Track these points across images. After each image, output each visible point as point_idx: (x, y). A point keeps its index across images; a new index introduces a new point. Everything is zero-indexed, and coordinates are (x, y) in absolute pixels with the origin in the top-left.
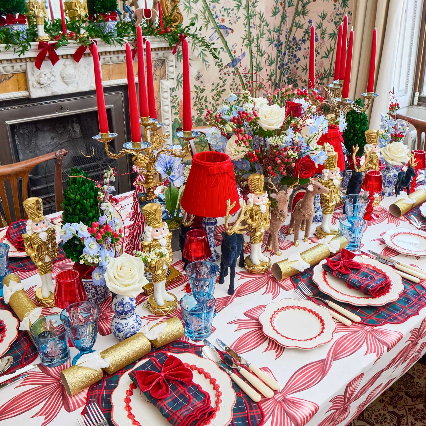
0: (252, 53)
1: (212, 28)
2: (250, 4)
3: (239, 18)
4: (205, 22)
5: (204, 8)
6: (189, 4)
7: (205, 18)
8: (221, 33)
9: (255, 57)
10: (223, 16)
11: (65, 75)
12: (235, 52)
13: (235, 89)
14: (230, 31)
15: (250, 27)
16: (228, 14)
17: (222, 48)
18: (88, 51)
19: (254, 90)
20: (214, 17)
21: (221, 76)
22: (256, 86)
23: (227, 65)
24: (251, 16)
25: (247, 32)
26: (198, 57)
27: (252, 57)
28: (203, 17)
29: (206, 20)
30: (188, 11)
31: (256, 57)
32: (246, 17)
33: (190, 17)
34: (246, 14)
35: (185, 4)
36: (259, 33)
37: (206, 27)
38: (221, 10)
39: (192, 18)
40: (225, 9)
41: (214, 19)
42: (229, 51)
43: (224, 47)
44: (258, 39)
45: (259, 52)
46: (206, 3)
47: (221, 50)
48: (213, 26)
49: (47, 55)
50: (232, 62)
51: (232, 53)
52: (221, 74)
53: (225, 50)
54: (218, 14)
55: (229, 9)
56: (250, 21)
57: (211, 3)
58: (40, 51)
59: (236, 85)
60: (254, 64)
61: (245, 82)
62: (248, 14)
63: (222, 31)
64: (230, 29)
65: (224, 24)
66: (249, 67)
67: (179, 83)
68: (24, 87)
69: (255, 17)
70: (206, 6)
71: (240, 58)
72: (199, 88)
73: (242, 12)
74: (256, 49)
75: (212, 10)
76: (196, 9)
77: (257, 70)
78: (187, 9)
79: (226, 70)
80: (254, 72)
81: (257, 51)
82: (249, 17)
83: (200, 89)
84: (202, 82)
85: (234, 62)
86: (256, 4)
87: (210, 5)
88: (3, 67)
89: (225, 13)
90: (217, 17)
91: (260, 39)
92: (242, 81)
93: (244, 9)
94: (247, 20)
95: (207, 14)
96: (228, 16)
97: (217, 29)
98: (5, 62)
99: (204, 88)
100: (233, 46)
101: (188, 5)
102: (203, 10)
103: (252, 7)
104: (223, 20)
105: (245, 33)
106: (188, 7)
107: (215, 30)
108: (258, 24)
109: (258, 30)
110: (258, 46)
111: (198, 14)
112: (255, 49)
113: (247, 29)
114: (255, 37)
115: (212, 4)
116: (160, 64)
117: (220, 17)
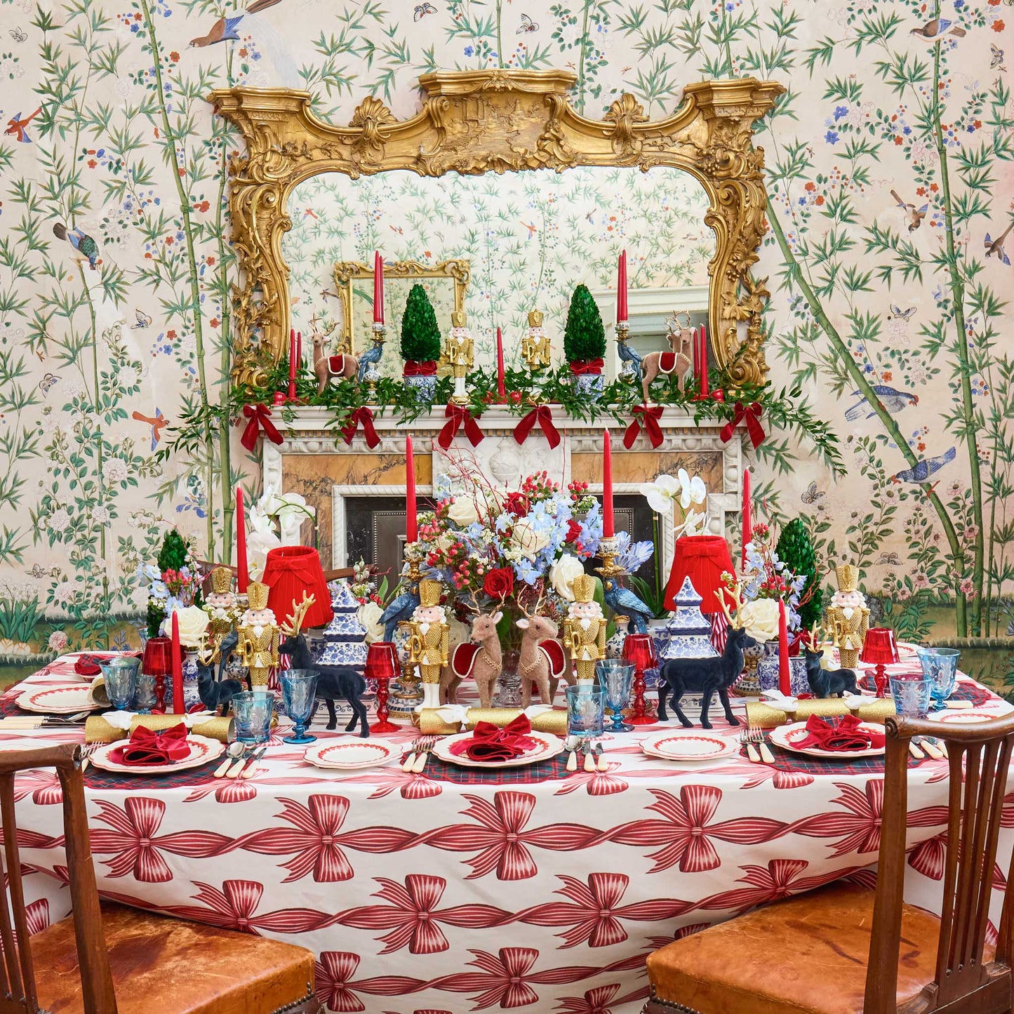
0: (977, 452)
1: (856, 393)
2: (970, 340)
3: (936, 371)
4: (835, 379)
5: (832, 351)
6: (794, 342)
7: (836, 371)
8: (879, 403)
9: (987, 462)
10: (887, 366)
11: (496, 465)
12: (922, 447)
13: (922, 532)
14: (907, 400)
15: (971, 391)
16: (902, 363)
17: (881, 437)
18: (537, 425)
19: (986, 542)
20: (861, 369)
21: (878, 500)
22: (993, 533)
23: (898, 476)
24: (973, 367)
25: (960, 404)
26: (813, 452)
27: (976, 461)
28: (829, 369)
29: (836, 376)
30: (791, 357)
31: (991, 461)
32: (959, 369)
33: (794, 368)
34: (959, 364)
35: (783, 344)
36: (1002, 407)
37: (837, 391)
38: (883, 354)
39: (801, 371)
40: (893, 354)
41: (861, 374)
42: (905, 446)
43: (888, 435)
44: (997, 419)
45: (1003, 450)
46: (840, 340)
47: (880, 442)
48: (856, 388)
49: (462, 426)
50: (914, 469)
51: (914, 449)
52: (877, 495)
53: (891, 440)
54: (873, 362)
55: (906, 352)
56: (972, 378)
57: (853, 341)
58: (449, 419)
59: (924, 523)
60: (986, 477)
61: (955, 520)
62: (965, 362)
63: (882, 399)
64: (908, 395)
65: (889, 384)
66: (967, 483)
67: (759, 505)
68: (427, 479)
69: (985, 370)
70: (839, 345)
71: (940, 461)
72: (812, 521)
73: (946, 359)
74: (992, 442)
75: (856, 354)
76: (812, 353)
77: (995, 494)
78: (788, 353)
79: (893, 487)
80: (985, 497)
81: (995, 449)
82: (966, 368)
83: (816, 523)
84: (821, 508)
85: (919, 470)
86: (990, 340)
87: (850, 344)
88: (396, 443)
89: (894, 362)
90: (869, 369)
91: (1005, 420)
92: (945, 517)
93: (952, 350)
94: (960, 376)
95: (841, 363)
96: (902, 367)
97: (870, 396)
98: (397, 435)
99: (827, 521)
100: (915, 434)
101: (789, 344)
102: (829, 354)
103: (977, 348)
104: (887, 377)
105: (953, 405)
106: (791, 349)
107: (862, 396)
108: (996, 385)
109: (997, 399)
110: (997, 435)
111: (817, 362)
112: (985, 444)
113: (960, 395)
114: (988, 414)
115: (856, 343)
116: (710, 462)
117: (879, 369)
